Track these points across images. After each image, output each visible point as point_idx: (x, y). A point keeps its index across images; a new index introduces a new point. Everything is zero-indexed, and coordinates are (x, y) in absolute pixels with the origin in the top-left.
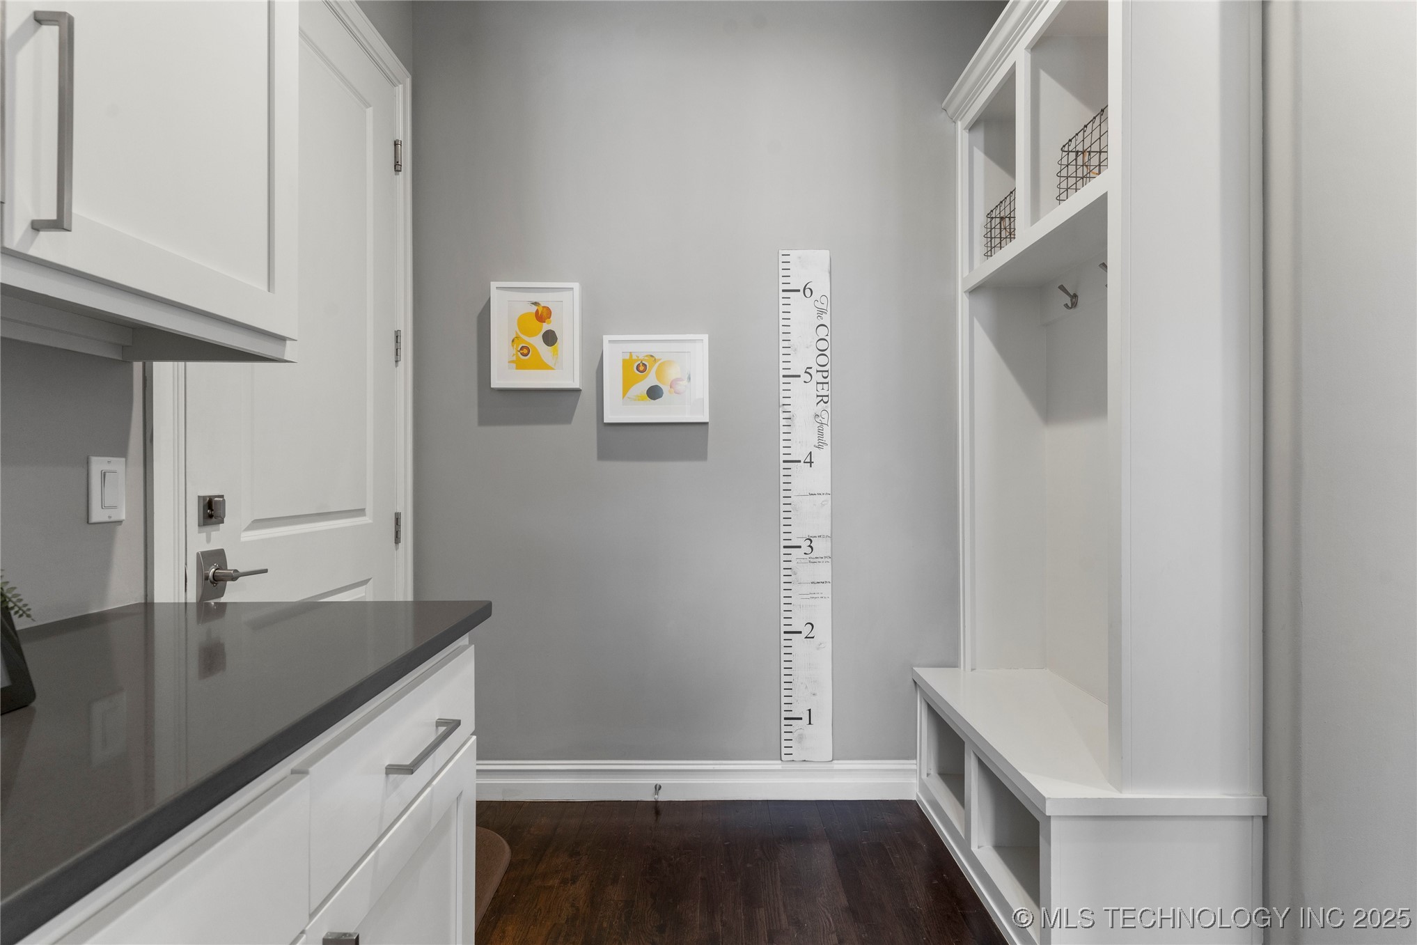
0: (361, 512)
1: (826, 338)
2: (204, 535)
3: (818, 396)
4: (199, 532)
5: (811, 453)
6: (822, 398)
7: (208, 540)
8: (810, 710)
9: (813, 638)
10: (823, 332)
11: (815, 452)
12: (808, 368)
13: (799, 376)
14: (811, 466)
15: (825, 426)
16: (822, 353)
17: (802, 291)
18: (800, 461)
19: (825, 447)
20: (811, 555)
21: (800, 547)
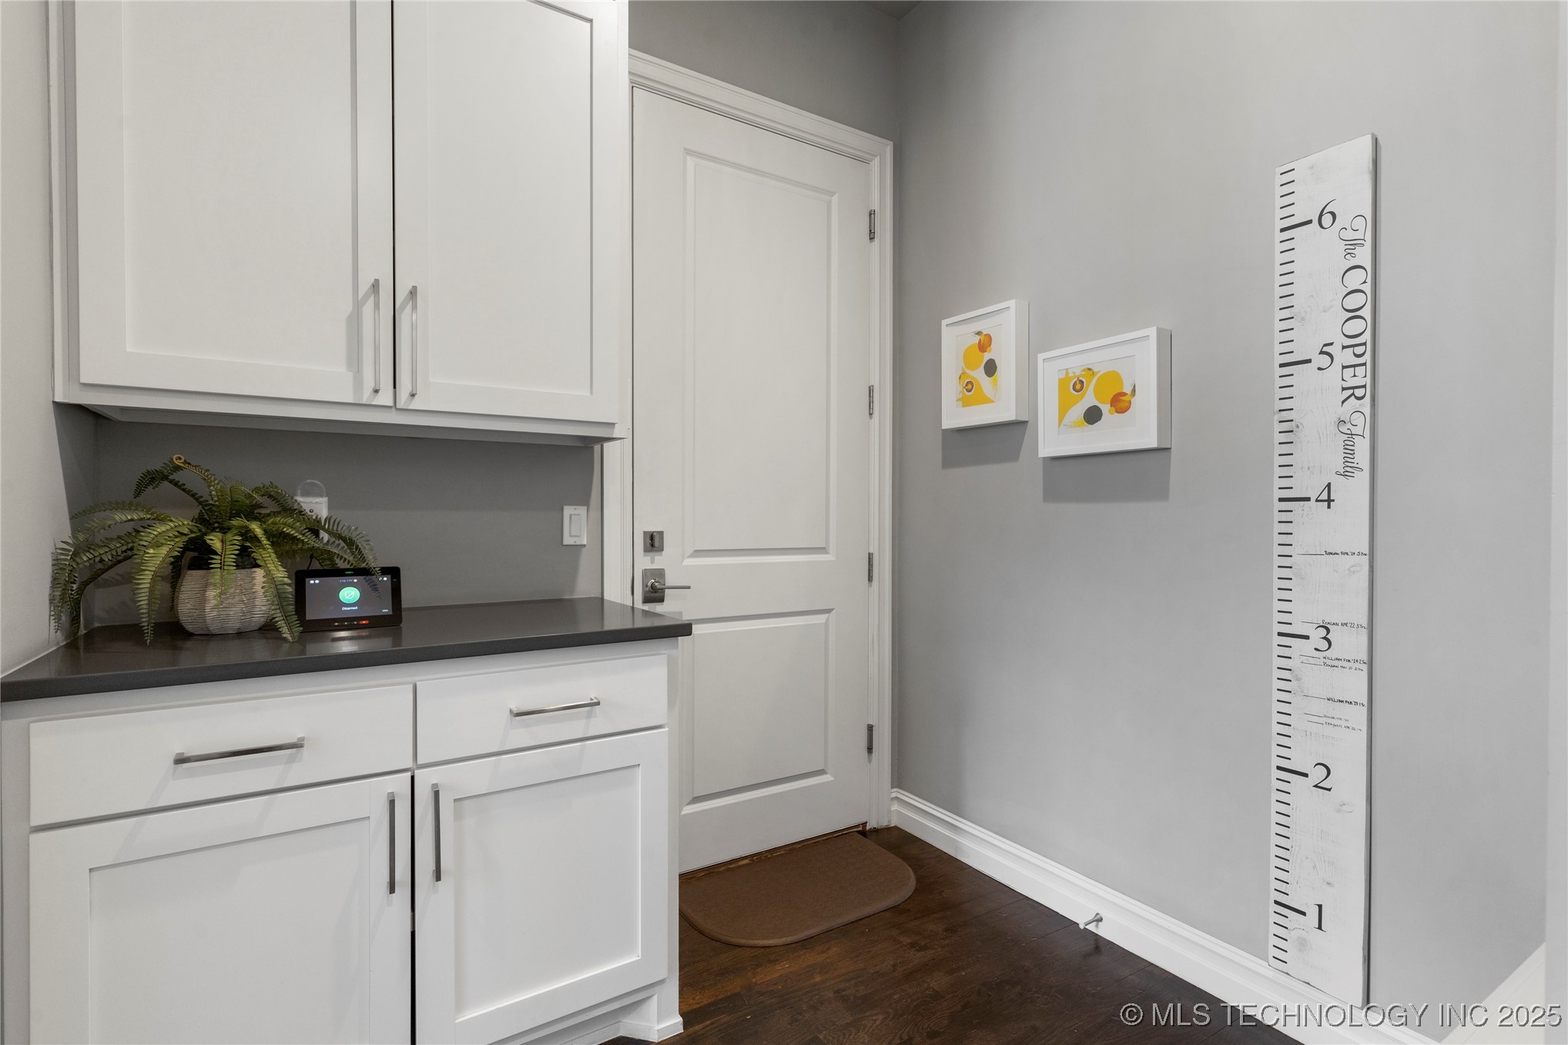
0: (823, 550)
1: (1362, 287)
2: (649, 558)
3: (1344, 389)
4: (644, 556)
5: (1329, 485)
6: (1351, 392)
7: (652, 562)
8: (1320, 906)
9: (1329, 790)
10: (1355, 279)
11: (1338, 483)
12: (1325, 345)
13: (1309, 361)
14: (1329, 507)
15: (1357, 439)
16: (1354, 314)
17: (1315, 221)
18: (1308, 499)
19: (1357, 473)
20: (1328, 654)
21: (1307, 637)
